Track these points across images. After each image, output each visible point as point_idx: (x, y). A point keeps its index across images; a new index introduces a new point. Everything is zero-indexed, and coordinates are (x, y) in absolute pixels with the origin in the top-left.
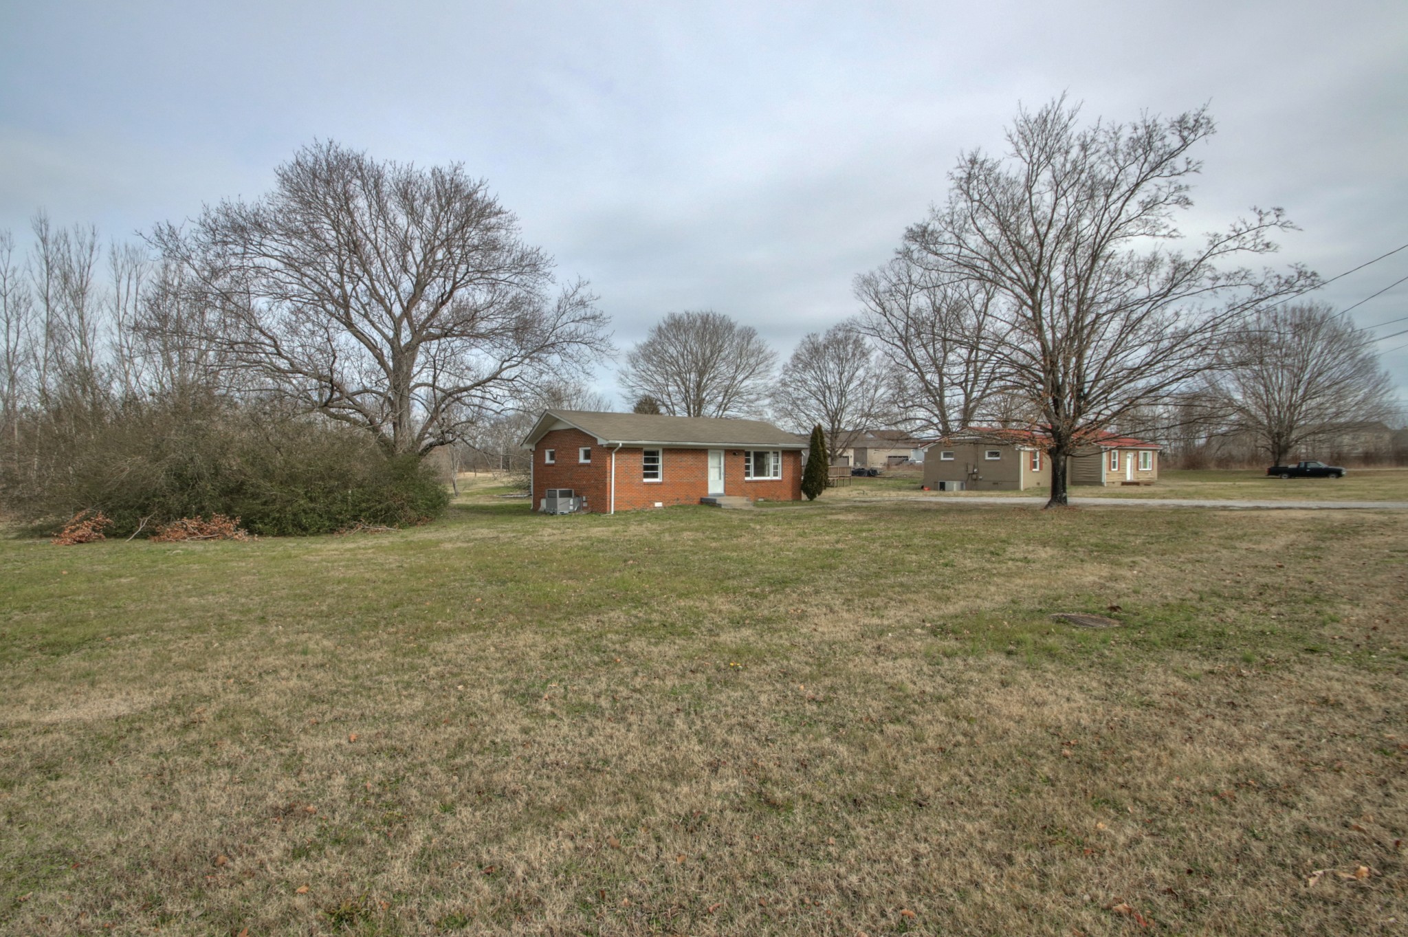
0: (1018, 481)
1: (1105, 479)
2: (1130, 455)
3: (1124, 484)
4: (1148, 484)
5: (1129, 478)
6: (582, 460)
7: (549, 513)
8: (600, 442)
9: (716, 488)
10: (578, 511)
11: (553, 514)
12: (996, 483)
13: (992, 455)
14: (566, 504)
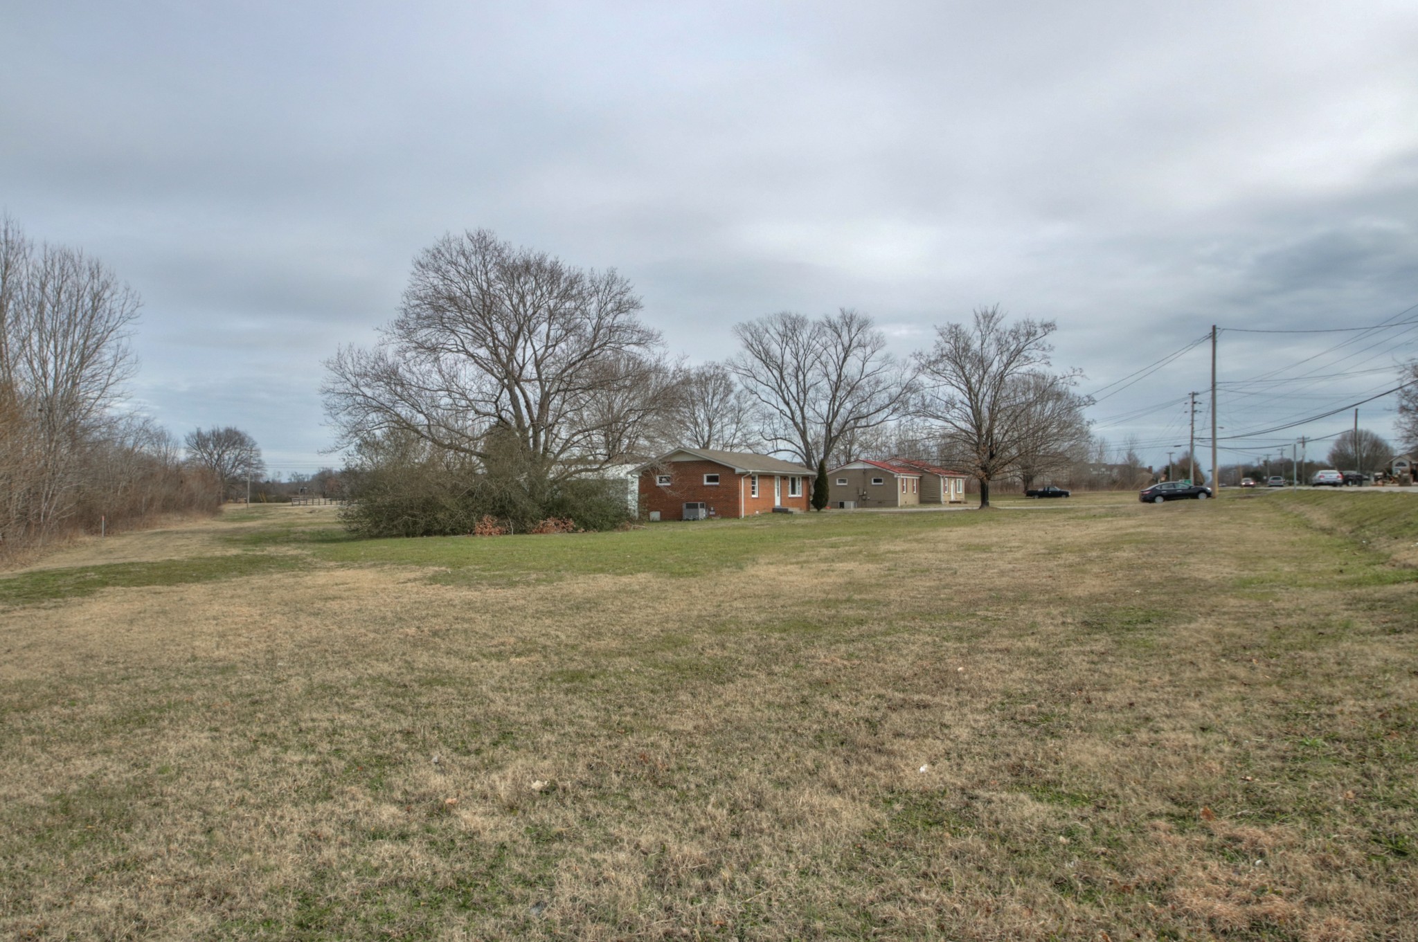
0: (897, 500)
1: (943, 499)
2: (953, 482)
3: (951, 502)
4: (959, 502)
5: (953, 498)
6: (706, 483)
7: (688, 520)
8: (738, 471)
9: (778, 503)
10: (709, 517)
11: (694, 520)
12: (880, 502)
13: (876, 481)
14: (702, 513)
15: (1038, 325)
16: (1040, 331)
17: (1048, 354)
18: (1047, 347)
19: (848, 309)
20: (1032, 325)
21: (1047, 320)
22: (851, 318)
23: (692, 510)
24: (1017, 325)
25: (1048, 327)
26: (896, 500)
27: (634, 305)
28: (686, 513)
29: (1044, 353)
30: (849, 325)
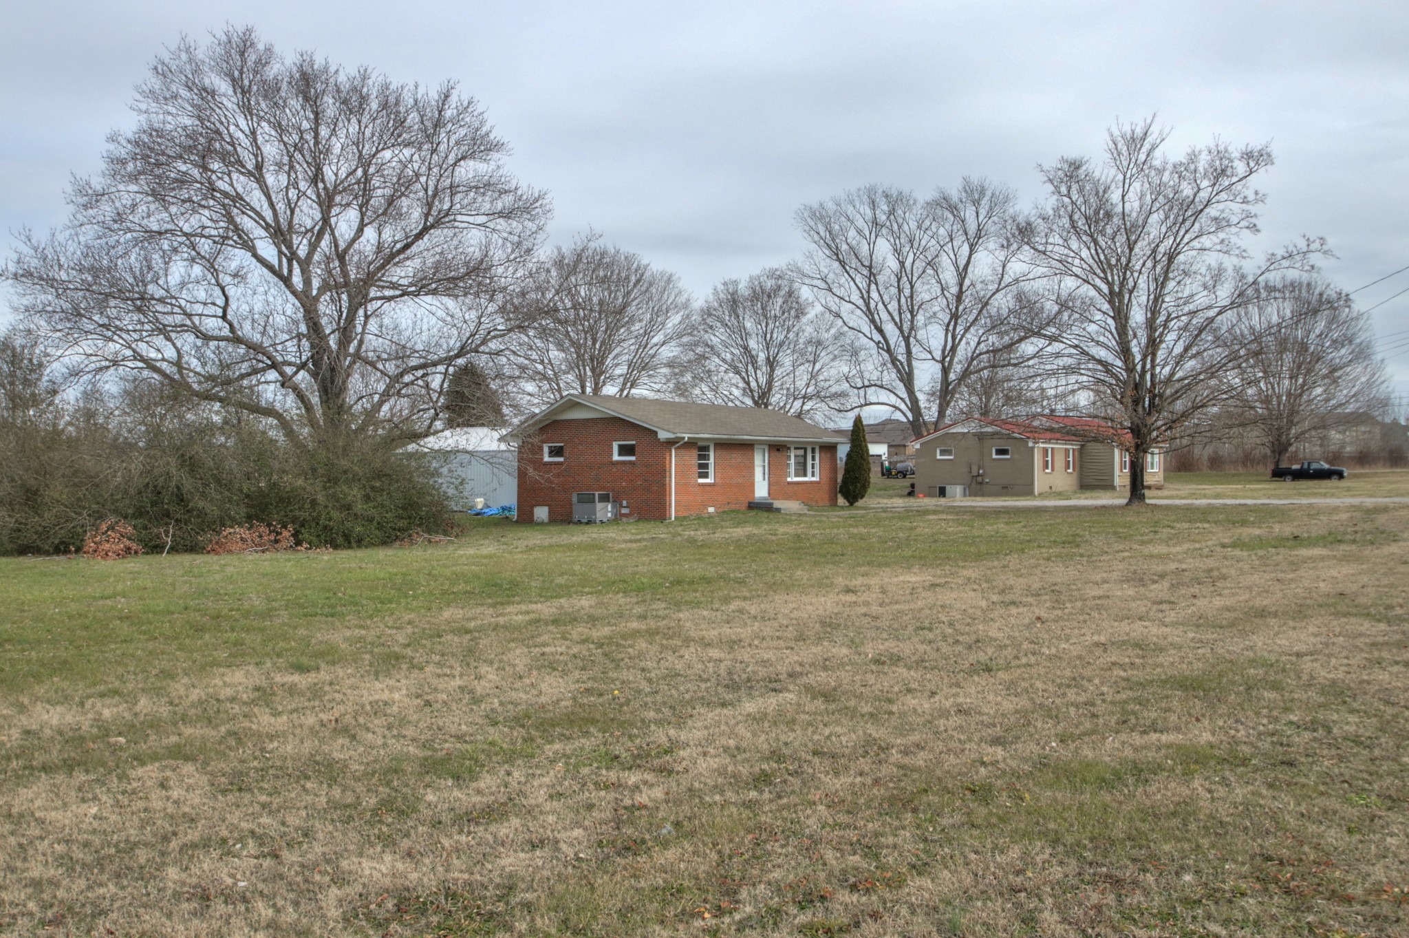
1: (1118, 481)
6: (616, 458)
7: (580, 522)
8: (663, 435)
9: (761, 490)
10: (617, 519)
11: (589, 523)
12: (1005, 487)
13: (1000, 452)
14: (605, 511)
15: (1236, 155)
16: (1241, 168)
17: (1253, 209)
18: (1251, 197)
19: (975, 179)
20: (1222, 154)
21: (1256, 144)
22: (982, 192)
23: (586, 506)
24: (1193, 157)
25: (1256, 158)
26: (1031, 484)
27: (496, 146)
28: (579, 511)
29: (1244, 206)
30: (976, 203)
